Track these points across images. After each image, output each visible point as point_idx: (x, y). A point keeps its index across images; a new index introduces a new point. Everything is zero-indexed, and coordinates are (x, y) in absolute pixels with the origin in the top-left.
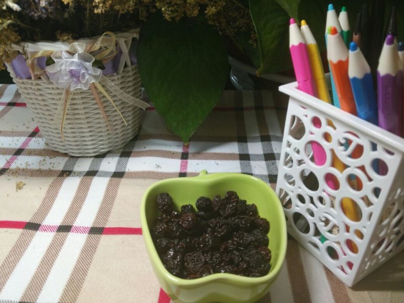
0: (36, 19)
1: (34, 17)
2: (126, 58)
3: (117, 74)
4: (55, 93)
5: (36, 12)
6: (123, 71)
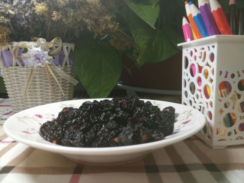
4: (24, 74)
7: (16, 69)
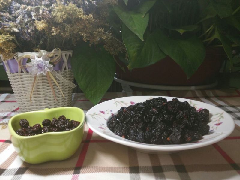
0: (25, 40)
2: (65, 65)
3: (61, 72)
4: (29, 79)
5: (25, 37)
6: (64, 71)
7: (22, 75)
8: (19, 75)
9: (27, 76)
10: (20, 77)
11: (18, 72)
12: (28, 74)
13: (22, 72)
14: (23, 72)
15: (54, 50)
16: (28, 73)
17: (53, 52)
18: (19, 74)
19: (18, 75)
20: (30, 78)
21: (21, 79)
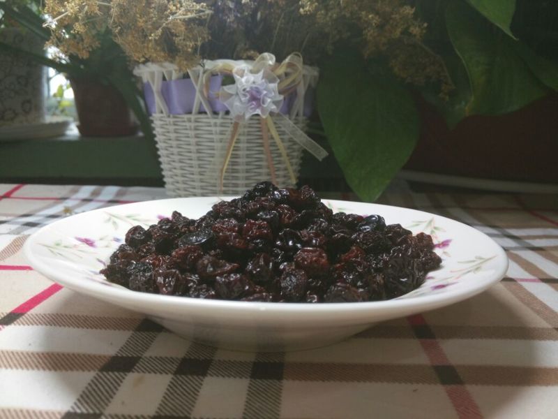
1: (226, 22)
5: (228, 17)
7: (199, 120)
8: (193, 120)
9: (213, 121)
10: (193, 125)
11: (190, 113)
12: (217, 118)
13: (201, 112)
14: (205, 113)
15: (289, 57)
16: (215, 116)
17: (287, 60)
18: (193, 117)
19: (189, 120)
20: (218, 129)
21: (196, 129)
